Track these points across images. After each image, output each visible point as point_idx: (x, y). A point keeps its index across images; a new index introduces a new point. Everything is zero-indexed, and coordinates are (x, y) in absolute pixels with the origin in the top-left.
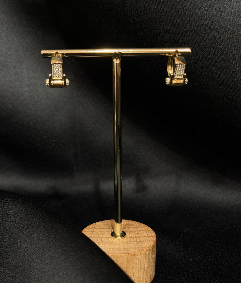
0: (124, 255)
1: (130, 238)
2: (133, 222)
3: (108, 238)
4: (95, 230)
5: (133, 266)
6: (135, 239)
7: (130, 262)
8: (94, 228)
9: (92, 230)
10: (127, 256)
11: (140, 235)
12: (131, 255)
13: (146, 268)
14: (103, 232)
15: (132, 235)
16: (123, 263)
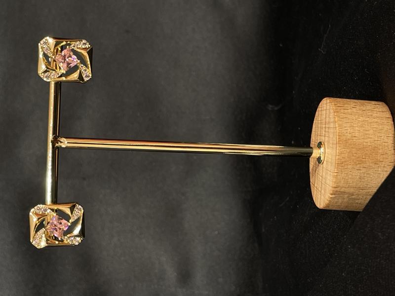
0: (337, 151)
1: (325, 136)
2: (314, 126)
3: (323, 168)
4: (316, 185)
5: (356, 138)
6: (327, 130)
7: (349, 142)
8: (314, 185)
9: (315, 188)
10: (339, 147)
11: (324, 121)
12: (339, 141)
13: (364, 119)
14: (318, 174)
15: (324, 133)
16: (349, 153)
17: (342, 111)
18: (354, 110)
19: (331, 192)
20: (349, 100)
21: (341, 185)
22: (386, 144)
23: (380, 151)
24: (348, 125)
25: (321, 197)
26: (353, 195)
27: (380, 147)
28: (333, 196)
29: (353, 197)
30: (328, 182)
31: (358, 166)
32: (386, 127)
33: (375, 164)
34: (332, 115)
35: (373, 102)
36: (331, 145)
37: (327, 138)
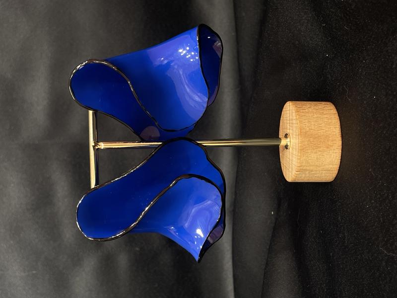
17: (301, 111)
18: (310, 110)
19: (297, 170)
20: (305, 102)
21: (304, 164)
22: (334, 133)
23: (330, 139)
24: (307, 121)
25: (289, 174)
26: (312, 171)
27: (331, 136)
28: (298, 173)
29: (313, 172)
30: (294, 163)
31: (315, 150)
32: (334, 121)
33: (328, 148)
34: (294, 114)
35: (323, 103)
36: (294, 136)
37: (291, 131)
